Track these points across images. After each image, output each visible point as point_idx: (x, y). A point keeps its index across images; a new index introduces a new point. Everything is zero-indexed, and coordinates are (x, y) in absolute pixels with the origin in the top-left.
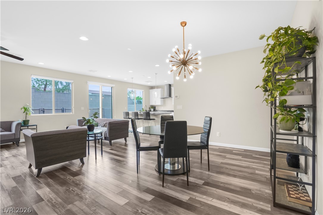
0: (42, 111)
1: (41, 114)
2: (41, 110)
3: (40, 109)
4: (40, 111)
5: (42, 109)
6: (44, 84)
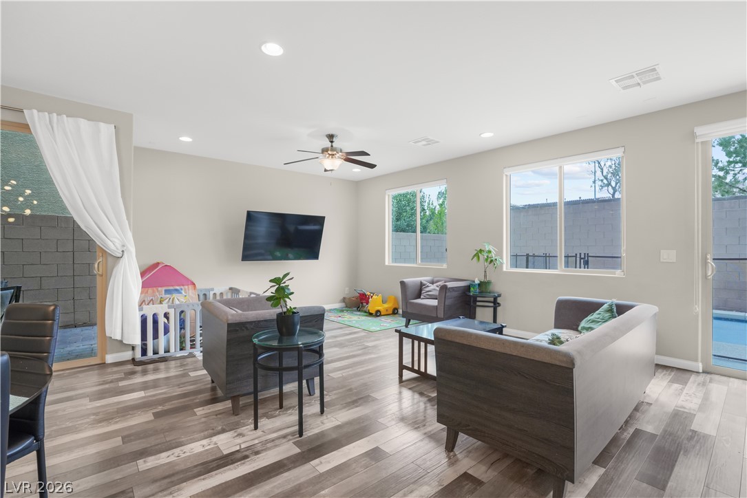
0: (582, 261)
1: (580, 268)
2: (581, 258)
3: (578, 256)
4: (578, 259)
5: (583, 256)
6: (613, 195)
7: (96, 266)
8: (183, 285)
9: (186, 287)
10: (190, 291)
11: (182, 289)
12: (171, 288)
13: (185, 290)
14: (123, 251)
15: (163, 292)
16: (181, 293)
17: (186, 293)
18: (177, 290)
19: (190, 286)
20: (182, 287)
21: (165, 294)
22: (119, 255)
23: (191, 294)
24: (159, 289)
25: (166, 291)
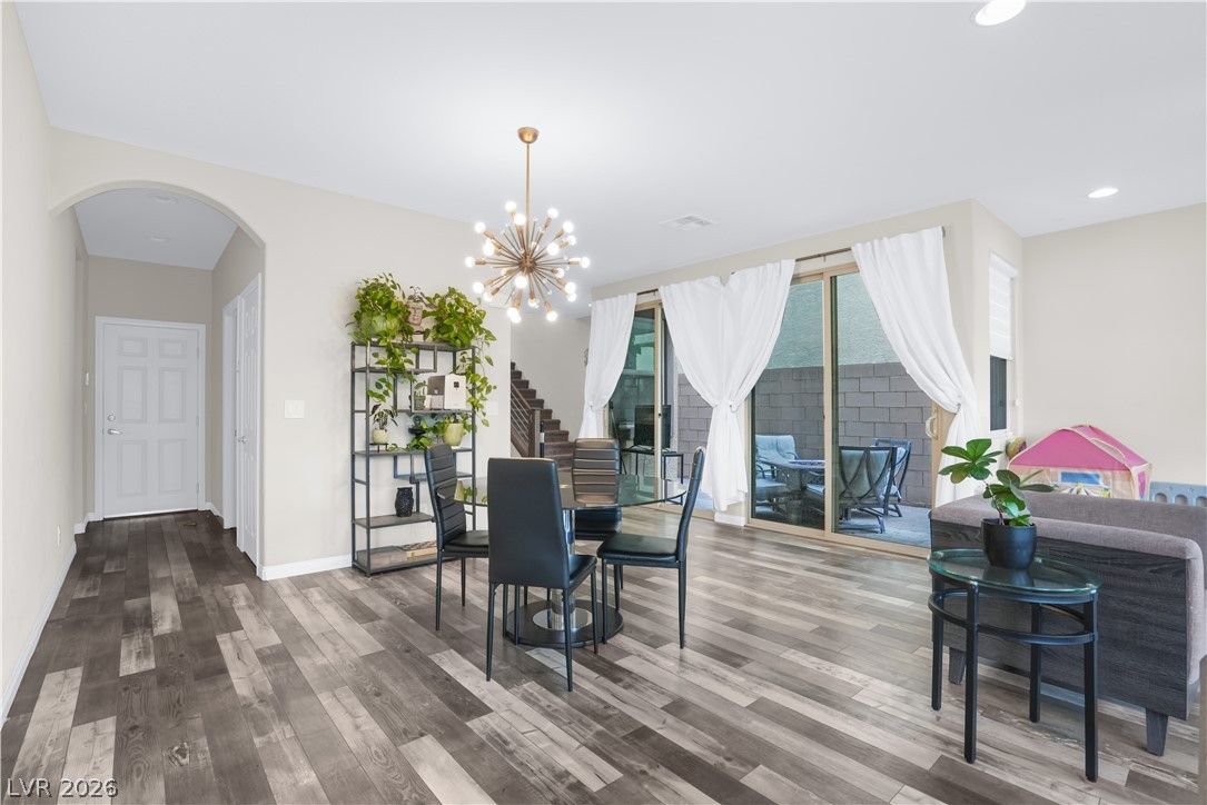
7: (928, 424)
8: (1100, 469)
9: (1109, 473)
10: (1118, 483)
11: (1098, 476)
12: (1076, 471)
13: (1105, 478)
14: (959, 405)
15: (1060, 476)
16: (1097, 483)
17: (1107, 484)
18: (1086, 476)
19: (1118, 472)
20: (1098, 472)
21: (1063, 480)
22: (954, 411)
23: (1118, 487)
24: (1052, 470)
25: (1064, 475)
